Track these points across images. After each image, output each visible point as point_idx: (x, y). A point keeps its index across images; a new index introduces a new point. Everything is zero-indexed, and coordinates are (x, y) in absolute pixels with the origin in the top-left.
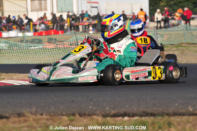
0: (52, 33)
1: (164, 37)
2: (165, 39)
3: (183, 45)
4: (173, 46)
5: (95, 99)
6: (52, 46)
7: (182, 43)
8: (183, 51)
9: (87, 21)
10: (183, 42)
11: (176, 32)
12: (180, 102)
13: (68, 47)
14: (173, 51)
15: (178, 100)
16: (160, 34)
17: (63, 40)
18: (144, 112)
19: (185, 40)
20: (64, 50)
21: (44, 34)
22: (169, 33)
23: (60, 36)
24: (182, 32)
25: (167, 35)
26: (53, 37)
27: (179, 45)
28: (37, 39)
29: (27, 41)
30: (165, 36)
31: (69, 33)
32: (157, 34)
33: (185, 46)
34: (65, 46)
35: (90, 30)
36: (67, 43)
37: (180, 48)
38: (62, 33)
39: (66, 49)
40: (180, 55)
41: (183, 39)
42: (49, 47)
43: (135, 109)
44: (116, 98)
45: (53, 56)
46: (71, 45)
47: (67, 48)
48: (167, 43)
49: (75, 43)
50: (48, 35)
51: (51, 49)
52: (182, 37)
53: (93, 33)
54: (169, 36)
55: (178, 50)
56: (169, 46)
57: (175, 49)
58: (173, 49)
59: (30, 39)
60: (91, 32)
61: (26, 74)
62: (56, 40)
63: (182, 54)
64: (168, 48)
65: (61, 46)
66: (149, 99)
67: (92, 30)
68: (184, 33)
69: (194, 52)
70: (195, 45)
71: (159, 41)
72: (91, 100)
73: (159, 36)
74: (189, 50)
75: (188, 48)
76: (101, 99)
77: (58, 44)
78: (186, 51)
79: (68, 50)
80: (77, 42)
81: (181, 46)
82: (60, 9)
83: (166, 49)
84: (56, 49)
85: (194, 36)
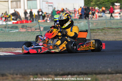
0: (24, 22)
1: (93, 24)
2: (94, 25)
3: (105, 29)
4: (99, 30)
5: (50, 64)
6: (24, 30)
7: (105, 28)
8: (105, 33)
10: (105, 27)
11: (101, 21)
12: (103, 65)
13: (34, 31)
14: (99, 32)
16: (91, 22)
17: (31, 26)
18: (81, 72)
19: (106, 26)
20: (31, 33)
21: (19, 23)
22: (97, 21)
23: (29, 24)
24: (105, 21)
26: (25, 25)
27: (103, 29)
28: (14, 26)
29: (8, 28)
31: (35, 22)
33: (106, 30)
34: (32, 30)
36: (33, 28)
38: (30, 22)
39: (33, 32)
40: (103, 35)
41: (105, 25)
43: (75, 71)
44: (64, 63)
45: (25, 37)
46: (36, 30)
48: (95, 28)
50: (22, 23)
51: (23, 32)
52: (105, 24)
54: (96, 23)
55: (102, 32)
56: (96, 30)
57: (100, 31)
58: (99, 31)
59: (10, 26)
61: (7, 48)
62: (26, 26)
63: (105, 35)
64: (96, 31)
65: (29, 30)
67: (49, 20)
68: (106, 22)
69: (112, 33)
70: (112, 29)
71: (90, 27)
72: (48, 65)
73: (90, 23)
74: (109, 32)
75: (109, 31)
76: (54, 64)
77: (28, 29)
78: (107, 32)
79: (34, 33)
80: (40, 28)
81: (104, 30)
82: (29, 7)
83: (95, 31)
84: (27, 32)
85: (112, 23)
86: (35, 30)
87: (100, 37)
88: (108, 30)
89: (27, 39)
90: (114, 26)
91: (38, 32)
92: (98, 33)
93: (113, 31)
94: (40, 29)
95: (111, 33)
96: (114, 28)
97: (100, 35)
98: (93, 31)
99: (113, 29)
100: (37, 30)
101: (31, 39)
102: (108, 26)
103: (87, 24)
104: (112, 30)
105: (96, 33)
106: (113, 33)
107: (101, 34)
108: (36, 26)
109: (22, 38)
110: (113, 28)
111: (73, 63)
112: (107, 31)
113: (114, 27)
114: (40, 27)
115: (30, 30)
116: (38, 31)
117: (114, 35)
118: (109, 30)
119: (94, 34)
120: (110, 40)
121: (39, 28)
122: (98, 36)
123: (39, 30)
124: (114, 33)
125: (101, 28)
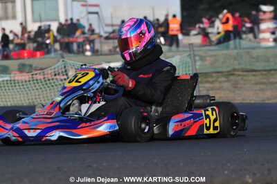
0: (26, 55)
1: (205, 60)
2: (207, 63)
3: (236, 73)
4: (220, 74)
5: (95, 166)
6: (25, 77)
7: (234, 70)
8: (237, 82)
9: (82, 36)
10: (237, 67)
12: (232, 167)
13: (50, 78)
14: (220, 82)
15: (229, 165)
16: (199, 56)
17: (44, 67)
19: (239, 64)
20: (44, 83)
23: (39, 60)
24: (235, 51)
25: (211, 56)
26: (27, 63)
27: (230, 73)
30: (208, 58)
32: (195, 56)
33: (239, 75)
34: (46, 76)
35: (86, 50)
36: (50, 72)
37: (231, 77)
38: (41, 55)
39: (48, 82)
40: (231, 88)
41: (236, 62)
42: (20, 78)
44: (130, 162)
45: (27, 94)
46: (55, 75)
47: (49, 80)
48: (210, 70)
49: (62, 72)
50: (19, 59)
51: (22, 82)
52: (235, 59)
53: (92, 56)
54: (213, 59)
55: (229, 81)
56: (214, 75)
57: (223, 79)
58: (220, 79)
60: (88, 53)
62: (31, 66)
63: (235, 87)
64: (212, 77)
65: (39, 77)
66: (181, 164)
67: (89, 51)
68: (237, 54)
69: (253, 84)
70: (254, 73)
71: (197, 67)
72: (89, 166)
73: (197, 58)
74: (246, 80)
75: (245, 78)
76: (105, 164)
77: (34, 73)
78: (242, 82)
79: (50, 83)
80: (66, 71)
81: (233, 74)
82: (37, 17)
83: (210, 79)
84: (31, 82)
85: (253, 58)
86: (54, 77)
87: (222, 95)
88: (243, 75)
89: (32, 99)
90: (259, 66)
91: (60, 82)
92: (217, 85)
93: (257, 78)
94: (67, 75)
95: (253, 82)
96: (260, 71)
97: (224, 90)
98: (204, 80)
99: (258, 73)
100: (57, 77)
101: (45, 101)
102: (243, 66)
103: (189, 60)
104: (255, 76)
105: (213, 82)
106: (256, 84)
107: (226, 85)
108: (56, 66)
109: (20, 98)
110: (256, 71)
111: (155, 161)
112: (240, 78)
113: (260, 68)
114: (67, 68)
115: (42, 77)
116: (63, 78)
118: (247, 75)
119: (207, 85)
120: (248, 101)
121: (64, 70)
122: (218, 92)
123: (65, 77)
124: (260, 83)
125: (225, 69)
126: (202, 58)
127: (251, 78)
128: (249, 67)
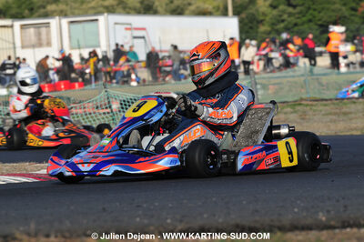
0: (62, 87)
1: (268, 89)
2: (270, 92)
3: (303, 102)
4: (285, 105)
5: (145, 205)
7: (302, 99)
8: (305, 113)
9: (126, 64)
10: (304, 97)
11: (290, 79)
12: (302, 205)
13: (92, 112)
14: (286, 113)
15: (299, 202)
16: (261, 84)
17: (83, 99)
19: (307, 93)
20: (85, 117)
21: (46, 89)
22: (278, 81)
23: (78, 92)
24: (302, 78)
25: (274, 84)
26: (64, 95)
27: (297, 103)
30: (271, 87)
32: (256, 83)
33: (307, 105)
34: (86, 110)
37: (298, 108)
38: (80, 86)
39: (89, 116)
40: (299, 120)
41: (303, 91)
43: (220, 221)
44: (185, 201)
46: (97, 108)
47: (90, 114)
49: (105, 104)
50: (55, 91)
52: (302, 87)
54: (276, 87)
55: (295, 112)
57: (289, 109)
58: (285, 110)
60: (134, 84)
61: (15, 164)
62: (69, 99)
63: (303, 119)
65: (78, 111)
66: (245, 202)
67: (135, 80)
68: (305, 81)
69: (324, 115)
70: (324, 102)
71: (259, 96)
72: (138, 206)
73: (259, 87)
74: (315, 111)
75: (314, 108)
76: (157, 204)
77: (73, 106)
78: (311, 113)
79: (92, 117)
80: (109, 102)
81: (300, 104)
82: (75, 43)
85: (323, 86)
86: (96, 111)
88: (312, 105)
90: (330, 95)
91: (103, 116)
92: (282, 116)
93: (327, 108)
94: (110, 107)
95: (323, 112)
96: (331, 100)
97: (290, 122)
99: (329, 102)
102: (312, 95)
104: (325, 105)
106: (328, 114)
107: (293, 116)
108: (98, 97)
110: (326, 100)
112: (308, 108)
113: (331, 97)
114: (111, 99)
115: (82, 111)
116: (106, 111)
117: (331, 121)
118: (315, 106)
121: (106, 101)
123: (109, 110)
124: (331, 114)
125: (290, 99)
126: (264, 87)
127: (321, 108)
128: (318, 96)
